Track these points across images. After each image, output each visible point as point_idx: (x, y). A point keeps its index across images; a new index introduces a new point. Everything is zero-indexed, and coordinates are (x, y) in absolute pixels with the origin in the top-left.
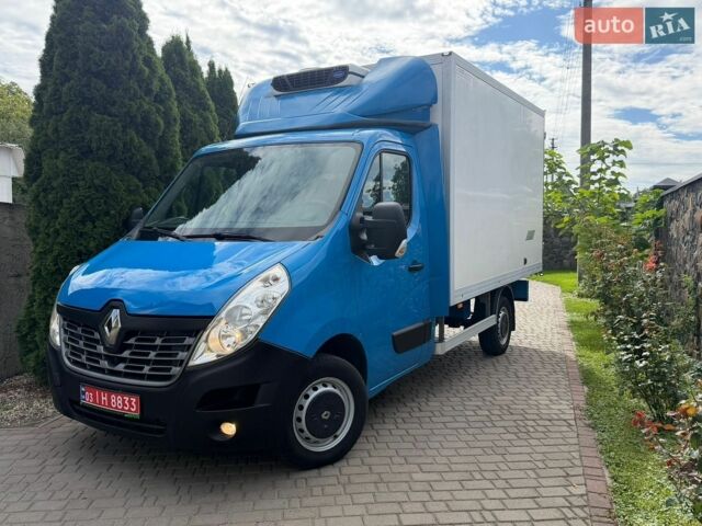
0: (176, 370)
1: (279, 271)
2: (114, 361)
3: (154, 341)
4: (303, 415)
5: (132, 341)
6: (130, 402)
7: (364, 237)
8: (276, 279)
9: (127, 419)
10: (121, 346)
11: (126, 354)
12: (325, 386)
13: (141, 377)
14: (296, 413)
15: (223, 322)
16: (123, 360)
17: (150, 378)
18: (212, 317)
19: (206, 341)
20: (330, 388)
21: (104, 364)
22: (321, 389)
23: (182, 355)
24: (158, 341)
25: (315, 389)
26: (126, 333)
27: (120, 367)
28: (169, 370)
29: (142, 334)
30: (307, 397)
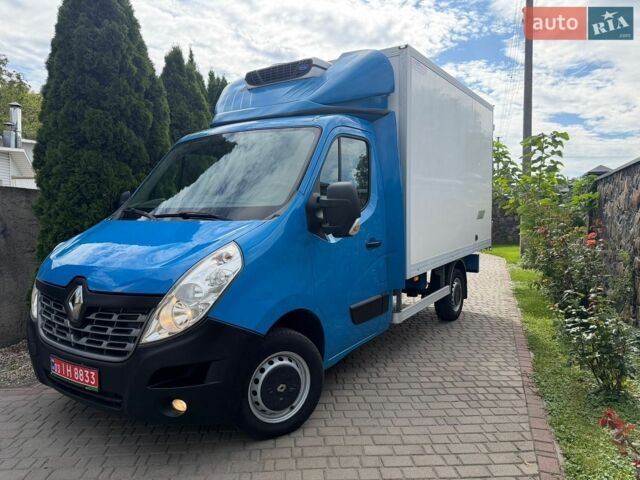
0: (130, 346)
1: (232, 250)
2: (79, 335)
3: (111, 317)
4: (258, 388)
5: (92, 317)
6: (90, 375)
7: (321, 215)
8: (229, 257)
9: (88, 391)
10: (84, 322)
11: (87, 329)
12: (281, 360)
13: (101, 351)
14: (252, 386)
15: (174, 300)
16: (86, 334)
17: (109, 353)
18: (163, 295)
19: (158, 319)
20: (286, 362)
21: (71, 337)
22: (277, 363)
23: (135, 332)
24: (115, 318)
25: (271, 363)
26: (87, 309)
27: (83, 341)
28: (124, 346)
29: (103, 310)
30: (262, 371)
